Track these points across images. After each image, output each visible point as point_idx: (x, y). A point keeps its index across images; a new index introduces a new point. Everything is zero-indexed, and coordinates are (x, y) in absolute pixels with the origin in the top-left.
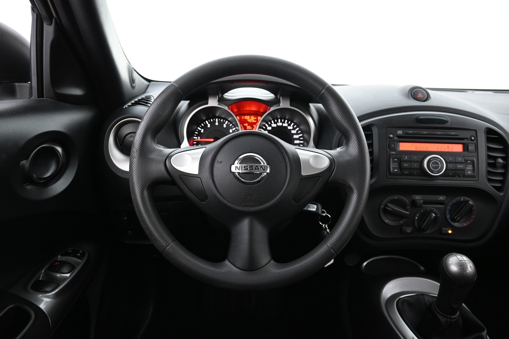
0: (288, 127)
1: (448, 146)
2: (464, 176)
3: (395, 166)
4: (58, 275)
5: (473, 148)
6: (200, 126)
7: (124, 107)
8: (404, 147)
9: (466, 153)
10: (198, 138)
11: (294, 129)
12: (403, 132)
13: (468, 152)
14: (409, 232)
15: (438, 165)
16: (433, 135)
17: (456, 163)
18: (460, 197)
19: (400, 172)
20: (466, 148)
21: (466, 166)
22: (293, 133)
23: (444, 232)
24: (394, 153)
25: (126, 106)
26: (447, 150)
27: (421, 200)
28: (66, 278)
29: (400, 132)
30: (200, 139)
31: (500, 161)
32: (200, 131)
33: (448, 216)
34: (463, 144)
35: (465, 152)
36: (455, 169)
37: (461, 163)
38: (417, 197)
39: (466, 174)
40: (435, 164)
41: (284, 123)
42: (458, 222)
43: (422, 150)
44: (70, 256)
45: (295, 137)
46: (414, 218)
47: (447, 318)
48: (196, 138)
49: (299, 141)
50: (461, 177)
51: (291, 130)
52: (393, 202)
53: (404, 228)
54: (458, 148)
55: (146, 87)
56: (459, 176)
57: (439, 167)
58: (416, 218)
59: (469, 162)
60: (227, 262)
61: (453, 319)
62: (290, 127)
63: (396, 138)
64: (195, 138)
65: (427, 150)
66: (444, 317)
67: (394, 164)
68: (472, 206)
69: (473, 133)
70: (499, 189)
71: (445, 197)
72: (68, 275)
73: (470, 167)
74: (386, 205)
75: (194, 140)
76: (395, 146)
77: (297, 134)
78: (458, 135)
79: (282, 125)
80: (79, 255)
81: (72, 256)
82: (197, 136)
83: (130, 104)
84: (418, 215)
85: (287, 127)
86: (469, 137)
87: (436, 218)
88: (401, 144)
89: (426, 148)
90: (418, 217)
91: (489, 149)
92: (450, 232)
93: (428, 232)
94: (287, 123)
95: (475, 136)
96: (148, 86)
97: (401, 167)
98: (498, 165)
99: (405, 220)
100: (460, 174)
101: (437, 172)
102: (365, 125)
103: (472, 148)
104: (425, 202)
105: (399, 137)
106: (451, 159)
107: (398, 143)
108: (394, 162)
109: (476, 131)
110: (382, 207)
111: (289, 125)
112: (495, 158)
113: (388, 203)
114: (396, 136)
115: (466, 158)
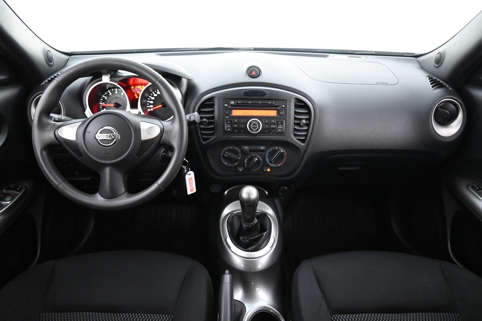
1: (267, 112)
2: (276, 133)
3: (229, 127)
4: (3, 203)
5: (283, 113)
6: (104, 94)
7: (42, 84)
8: (236, 113)
10: (103, 104)
12: (235, 102)
13: (280, 116)
14: (241, 170)
15: (256, 126)
16: (256, 104)
17: (270, 124)
18: (275, 147)
19: (231, 131)
20: (278, 113)
21: (277, 126)
23: (265, 170)
24: (228, 117)
25: (43, 83)
26: (265, 115)
27: (248, 149)
28: (8, 204)
29: (232, 103)
30: (105, 104)
31: (304, 121)
32: (104, 98)
33: (267, 160)
34: (277, 110)
35: (278, 116)
36: (269, 128)
37: (274, 124)
38: (246, 148)
39: (277, 131)
40: (254, 125)
42: (274, 163)
43: (248, 115)
44: (12, 190)
46: (244, 161)
48: (102, 103)
50: (274, 133)
52: (229, 151)
53: (237, 168)
54: (273, 113)
55: (66, 61)
56: (272, 133)
58: (246, 161)
59: (280, 123)
60: (98, 195)
61: (249, 225)
63: (230, 107)
64: (100, 103)
65: (252, 115)
66: (245, 224)
67: (228, 125)
68: (283, 153)
69: (284, 102)
70: (303, 141)
71: (265, 147)
72: (9, 202)
73: (280, 127)
74: (224, 153)
75: (100, 105)
76: (229, 112)
78: (274, 104)
80: (18, 189)
81: (13, 189)
82: (102, 102)
83: (46, 81)
84: (246, 159)
86: (281, 105)
87: (259, 161)
88: (233, 111)
89: (251, 114)
90: (247, 161)
91: (296, 113)
92: (269, 170)
93: (253, 170)
95: (285, 104)
96: (68, 60)
97: (232, 128)
98: (301, 124)
99: (238, 163)
100: (273, 131)
101: (255, 131)
102: (210, 97)
104: (250, 151)
105: (232, 105)
106: (267, 121)
107: (231, 110)
108: (227, 123)
109: (286, 100)
110: (222, 154)
112: (301, 119)
113: (226, 151)
114: (230, 106)
115: (278, 120)
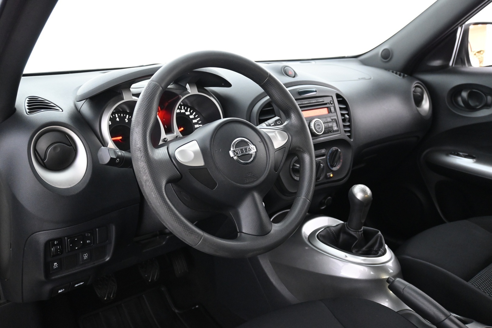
0: (186, 113)
1: (320, 111)
2: (334, 131)
9: (331, 114)
11: (191, 114)
13: (332, 113)
16: (311, 103)
17: (328, 122)
18: (333, 148)
20: (330, 111)
21: (333, 124)
22: (192, 118)
23: (328, 176)
26: (321, 114)
31: (346, 116)
33: (329, 164)
34: (327, 107)
35: (329, 114)
36: (328, 127)
37: (330, 122)
39: (334, 129)
40: (318, 126)
41: (182, 109)
42: (335, 167)
43: (309, 116)
45: (194, 121)
47: (359, 232)
49: (198, 125)
51: (189, 115)
52: (297, 161)
56: (331, 132)
57: (320, 127)
59: (334, 120)
62: (187, 112)
66: (355, 232)
68: (340, 152)
69: (330, 99)
70: (350, 137)
71: (325, 149)
73: (335, 125)
74: (294, 165)
77: (195, 118)
78: (323, 102)
79: (180, 111)
85: (184, 113)
86: (329, 102)
87: (323, 167)
89: (311, 115)
91: (341, 109)
92: (331, 175)
93: (321, 179)
94: (184, 109)
95: (332, 101)
98: (346, 120)
100: (332, 130)
101: (320, 132)
103: (332, 109)
106: (325, 120)
109: (332, 96)
110: (291, 167)
111: (186, 111)
112: (344, 115)
113: (294, 163)
115: (331, 118)
